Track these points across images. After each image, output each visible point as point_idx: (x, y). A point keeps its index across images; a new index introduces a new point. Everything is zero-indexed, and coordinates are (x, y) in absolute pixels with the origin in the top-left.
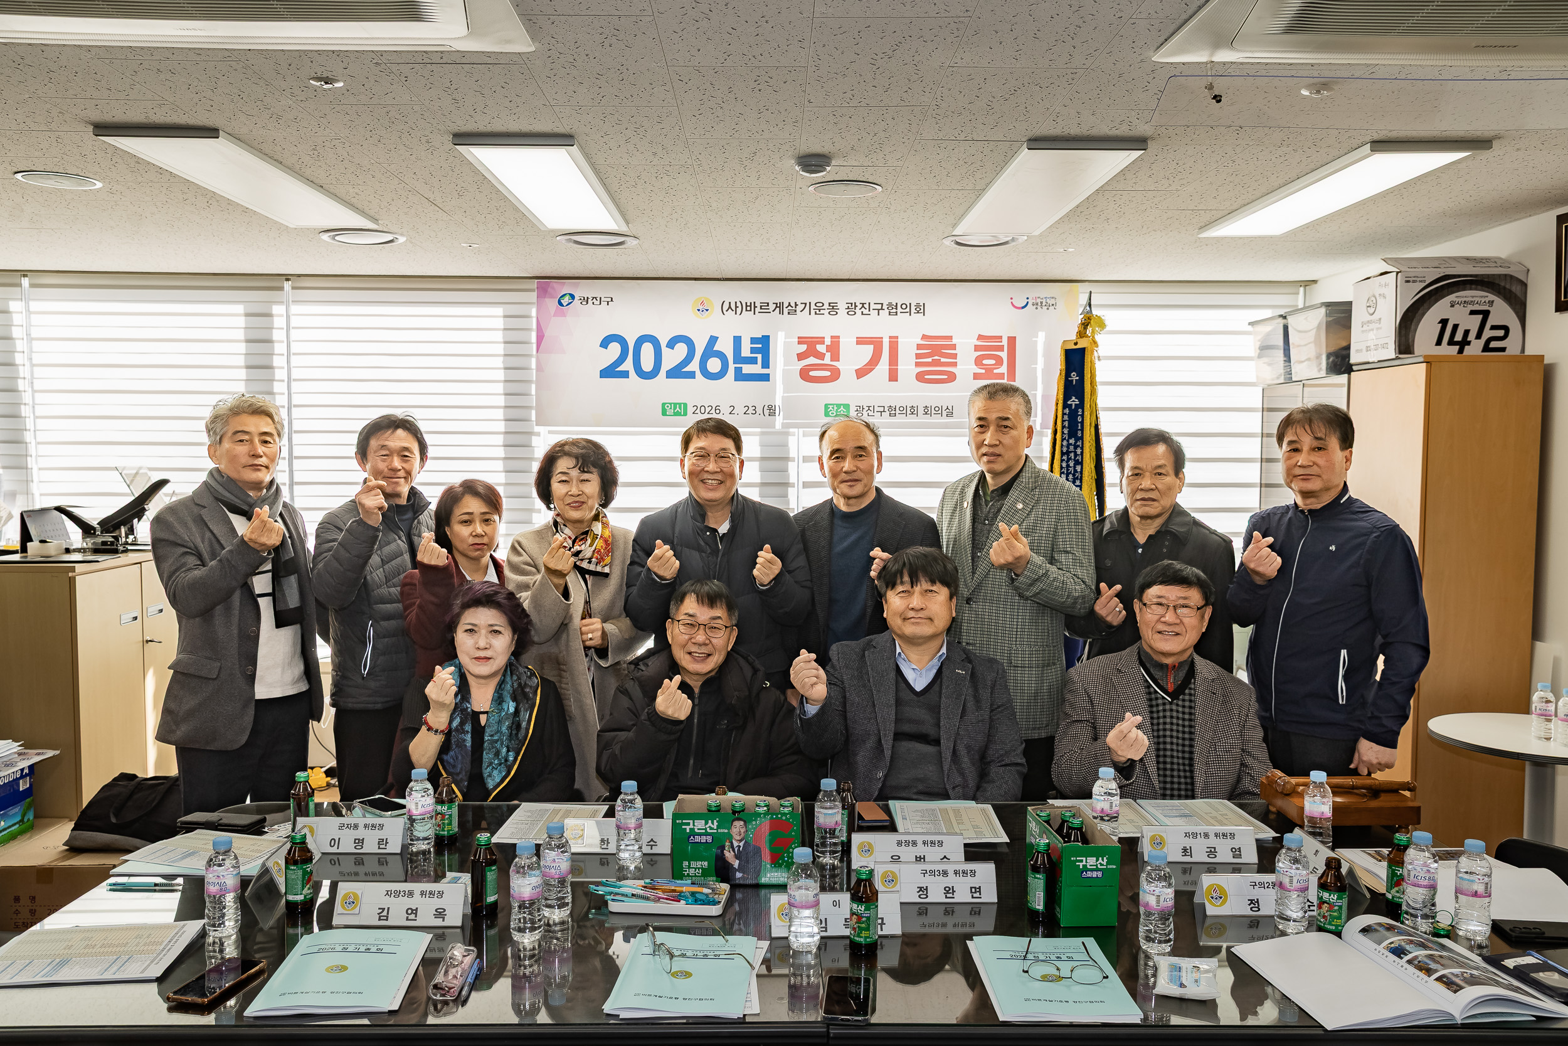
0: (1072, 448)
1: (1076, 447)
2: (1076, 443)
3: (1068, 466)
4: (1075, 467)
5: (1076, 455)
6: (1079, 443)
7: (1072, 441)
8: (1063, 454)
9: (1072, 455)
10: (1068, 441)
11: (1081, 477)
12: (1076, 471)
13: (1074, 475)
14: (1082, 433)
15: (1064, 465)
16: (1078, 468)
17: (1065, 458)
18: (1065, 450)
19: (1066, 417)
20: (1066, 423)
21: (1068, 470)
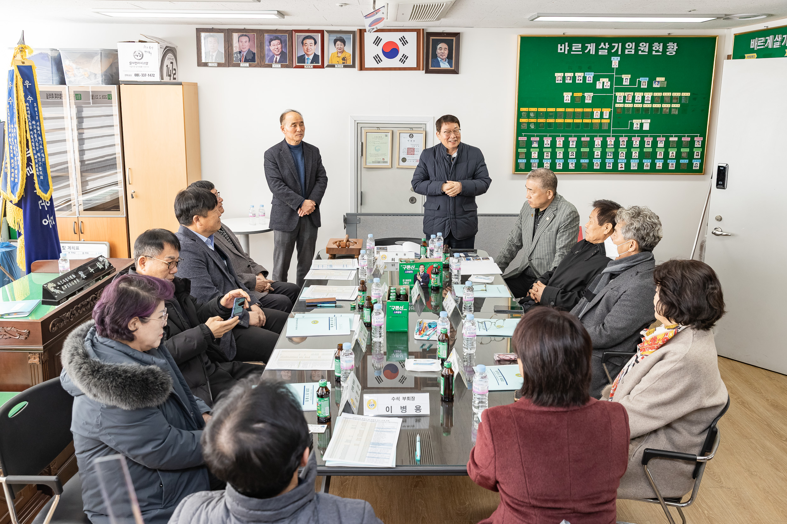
0: (35, 126)
1: (37, 126)
2: (36, 123)
3: (34, 137)
4: (38, 138)
5: (37, 131)
6: (38, 124)
7: (34, 122)
8: (30, 130)
9: (35, 131)
10: (31, 123)
11: (43, 144)
12: (39, 140)
13: (38, 143)
14: (39, 118)
15: (32, 137)
16: (40, 138)
17: (32, 132)
18: (31, 128)
19: (28, 108)
20: (29, 112)
21: (34, 140)
